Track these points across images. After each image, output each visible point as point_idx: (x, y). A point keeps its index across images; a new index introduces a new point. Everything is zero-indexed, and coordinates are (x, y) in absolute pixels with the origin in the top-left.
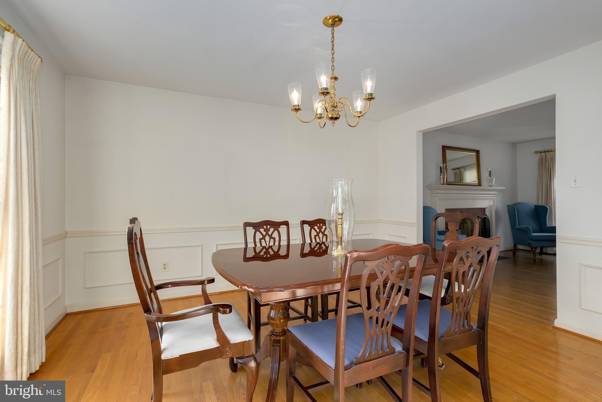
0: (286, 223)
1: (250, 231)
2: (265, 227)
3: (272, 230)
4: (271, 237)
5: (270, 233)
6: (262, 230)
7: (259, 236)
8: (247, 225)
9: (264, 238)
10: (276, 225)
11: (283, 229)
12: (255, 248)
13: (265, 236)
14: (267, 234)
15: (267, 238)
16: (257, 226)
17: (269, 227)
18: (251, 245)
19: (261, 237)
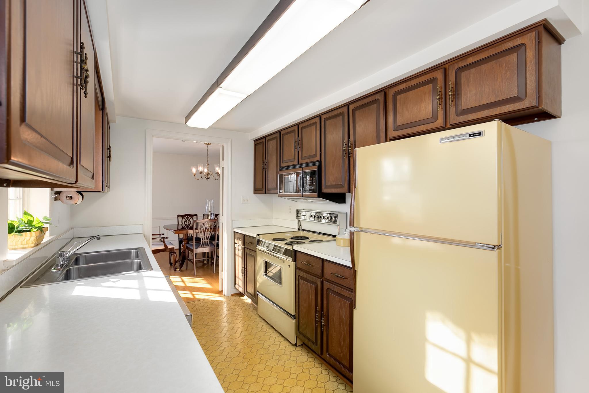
0: (196, 215)
1: (180, 218)
2: (187, 217)
3: (190, 218)
4: (189, 221)
5: (189, 219)
6: (185, 218)
7: (184, 220)
8: (178, 216)
9: (186, 221)
10: (192, 216)
11: (195, 218)
12: (182, 224)
13: (187, 220)
14: (188, 219)
15: (188, 221)
16: (183, 216)
17: (188, 217)
18: (180, 223)
19: (185, 221)
